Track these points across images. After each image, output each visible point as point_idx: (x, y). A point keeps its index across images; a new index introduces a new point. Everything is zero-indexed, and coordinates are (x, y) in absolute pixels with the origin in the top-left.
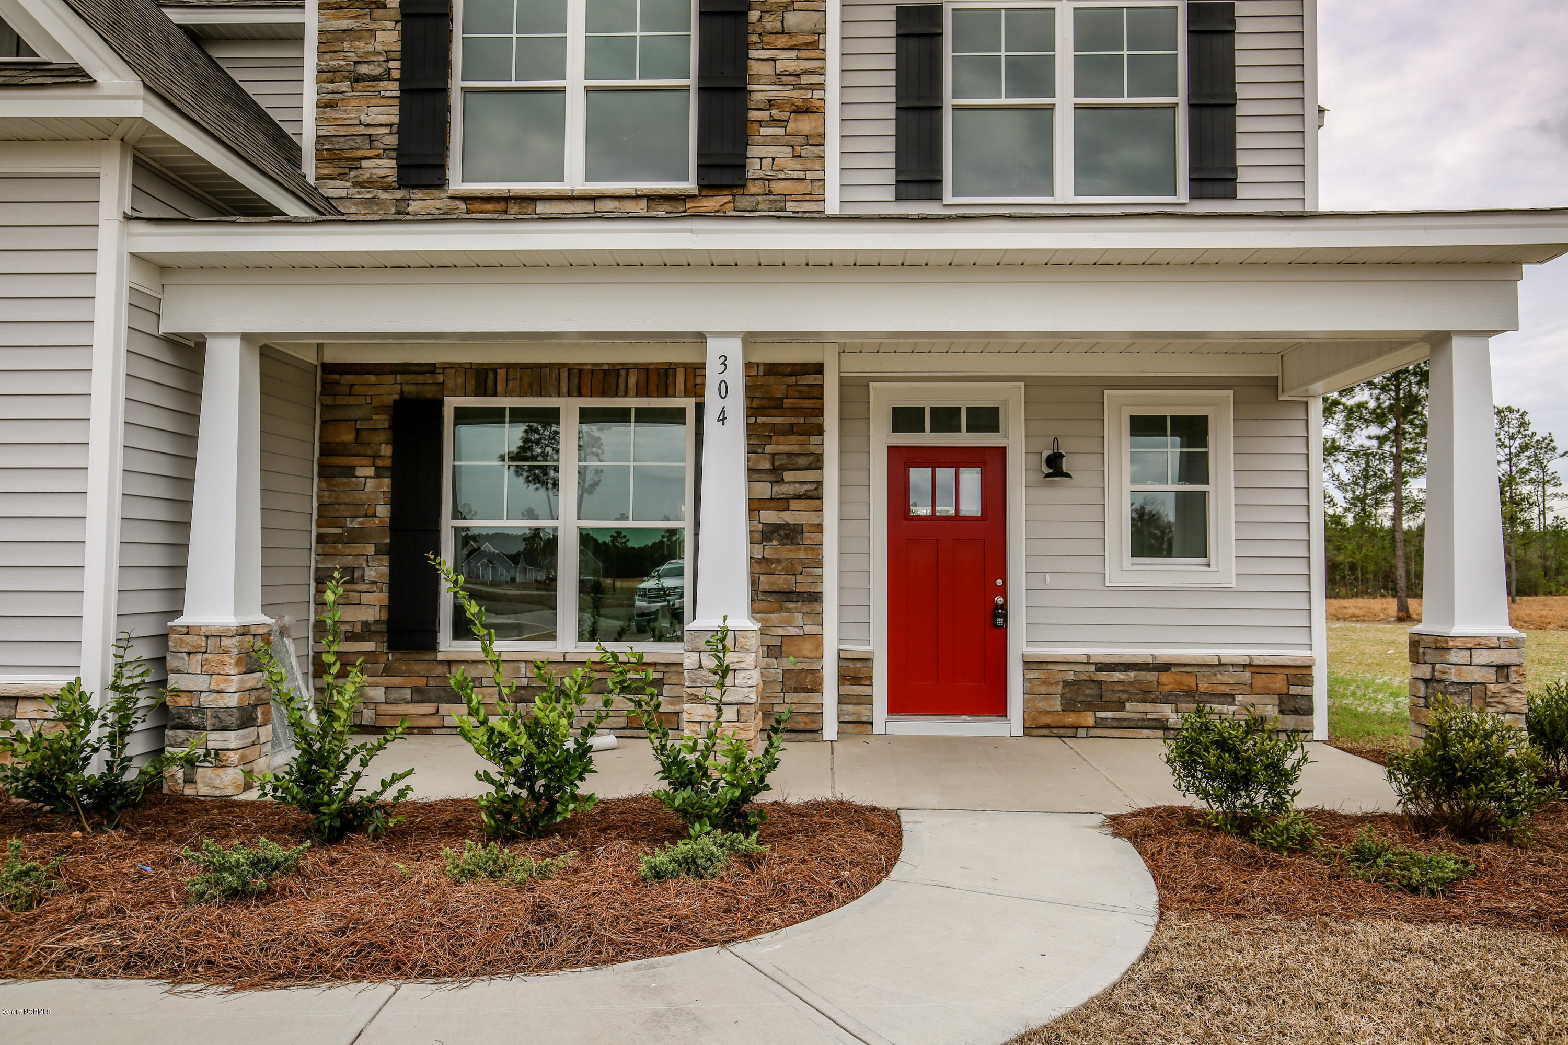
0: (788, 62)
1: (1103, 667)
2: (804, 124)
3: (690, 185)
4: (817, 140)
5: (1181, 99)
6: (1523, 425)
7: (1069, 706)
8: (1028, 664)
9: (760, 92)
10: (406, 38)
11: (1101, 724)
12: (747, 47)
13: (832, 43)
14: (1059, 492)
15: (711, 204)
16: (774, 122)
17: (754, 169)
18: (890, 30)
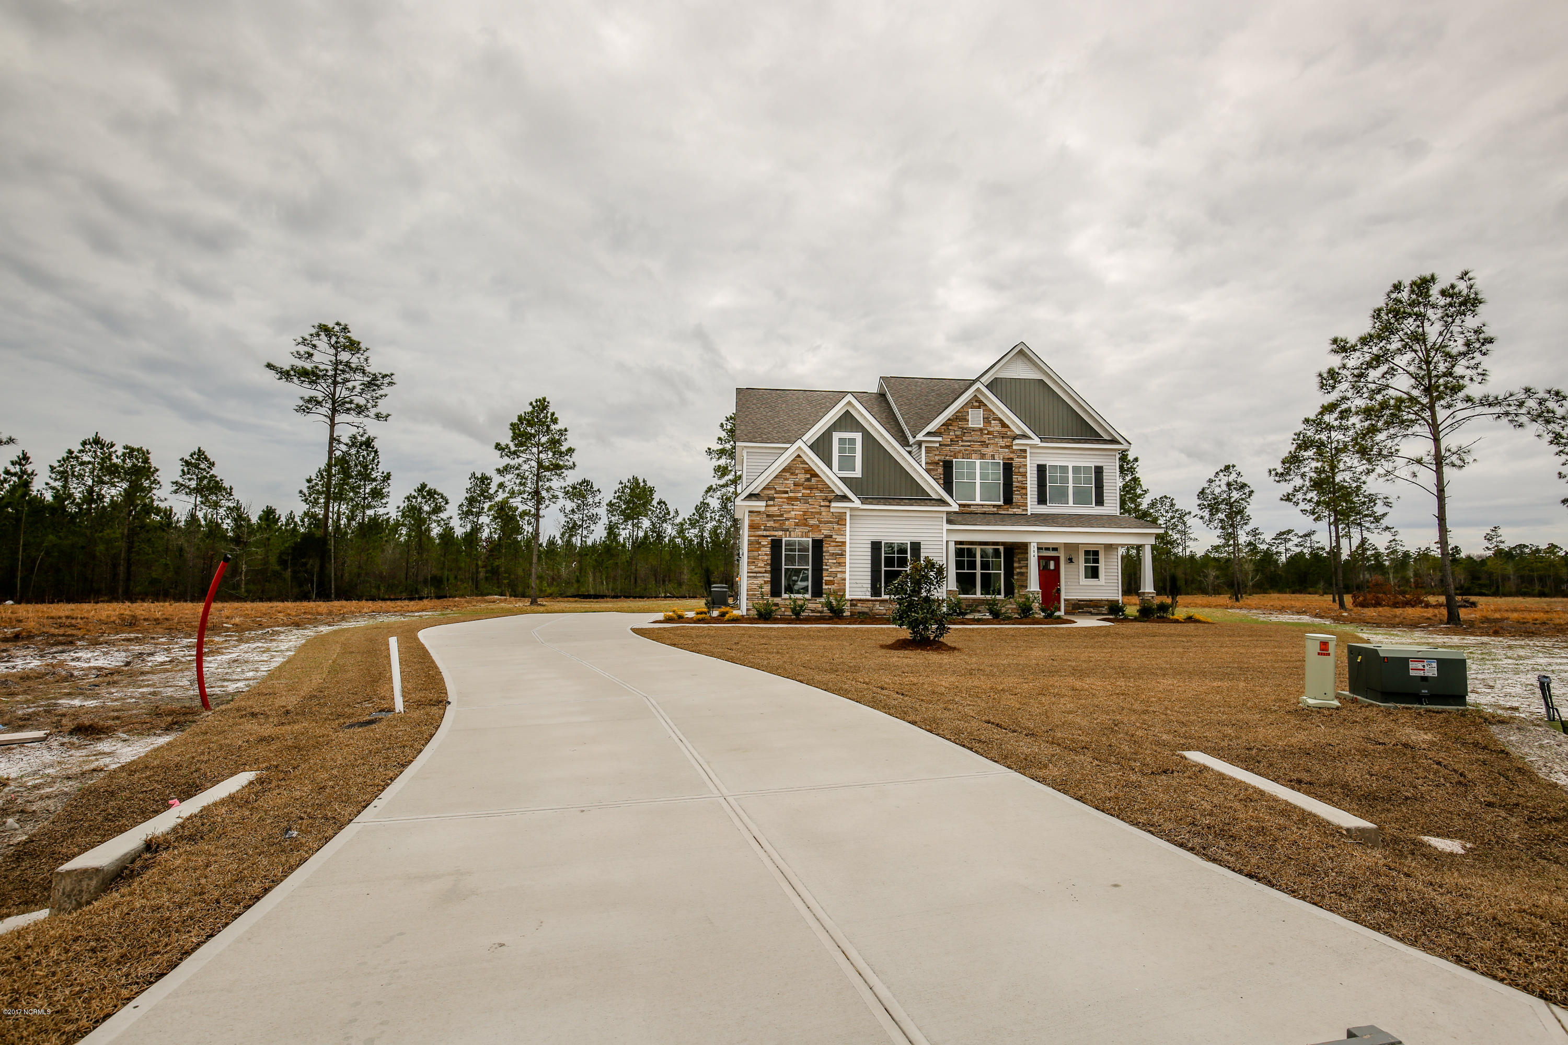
0: (1020, 478)
1: (1079, 601)
2: (1024, 491)
3: (1001, 503)
4: (1026, 494)
5: (1093, 485)
6: (1172, 505)
7: (1073, 609)
8: (1065, 600)
9: (1015, 484)
10: (944, 470)
11: (1079, 612)
12: (1012, 475)
13: (1028, 475)
14: (1072, 565)
15: (1006, 507)
16: (1017, 491)
17: (1014, 500)
18: (1036, 469)
